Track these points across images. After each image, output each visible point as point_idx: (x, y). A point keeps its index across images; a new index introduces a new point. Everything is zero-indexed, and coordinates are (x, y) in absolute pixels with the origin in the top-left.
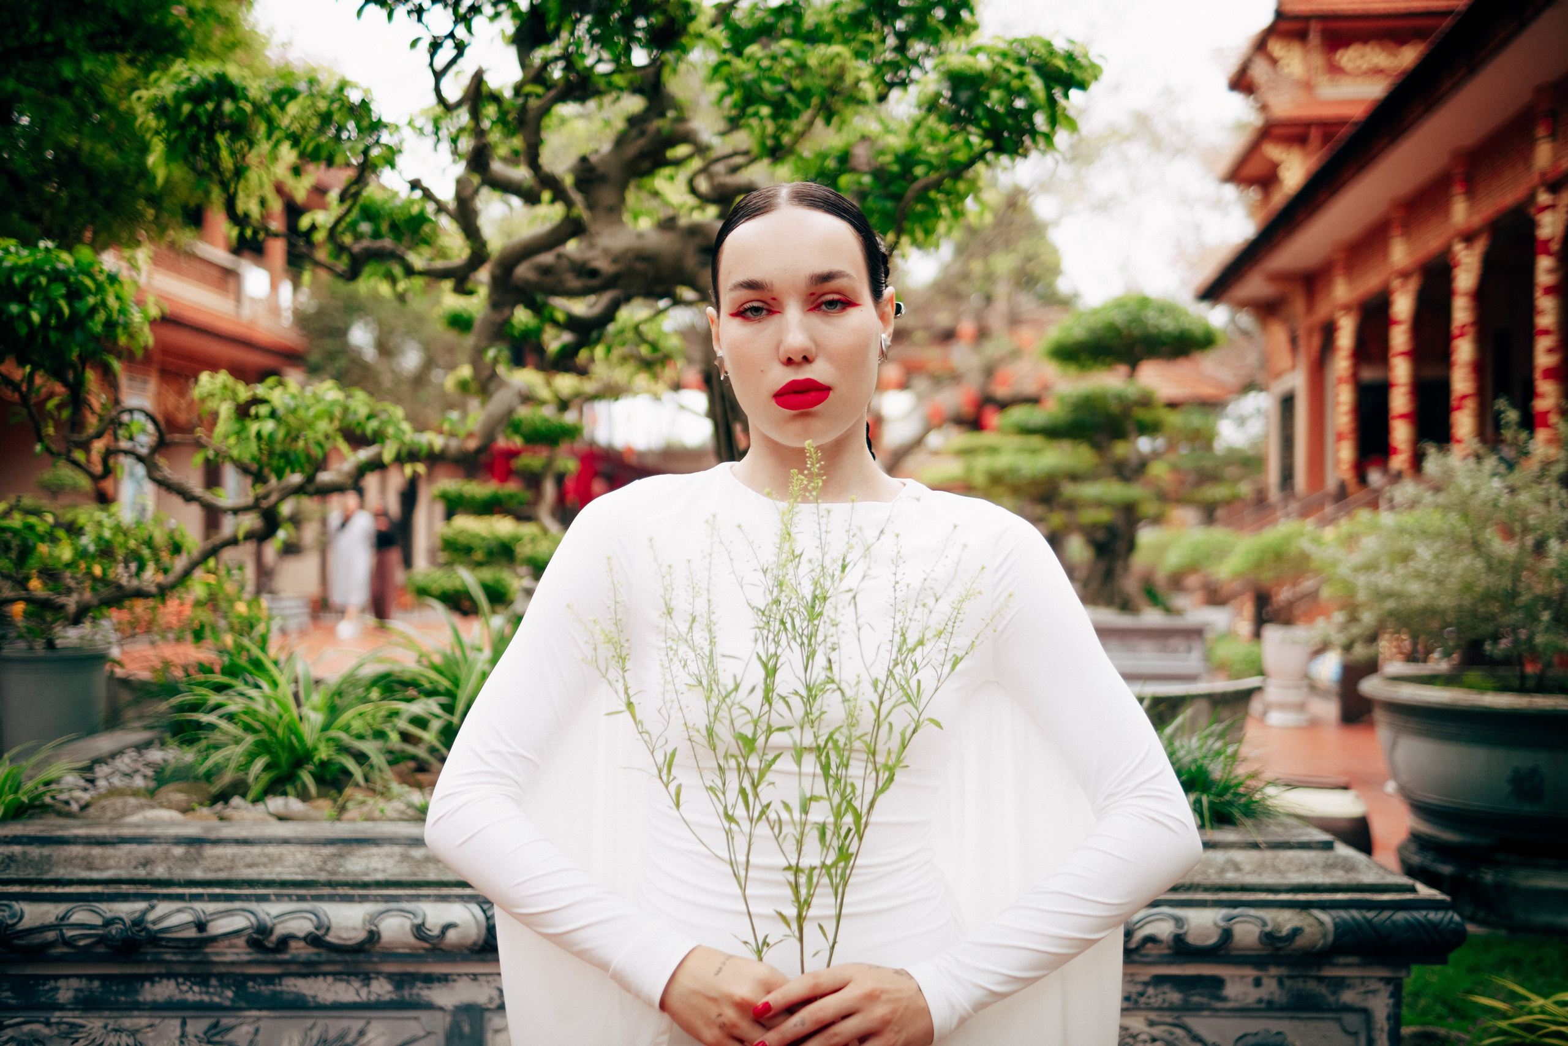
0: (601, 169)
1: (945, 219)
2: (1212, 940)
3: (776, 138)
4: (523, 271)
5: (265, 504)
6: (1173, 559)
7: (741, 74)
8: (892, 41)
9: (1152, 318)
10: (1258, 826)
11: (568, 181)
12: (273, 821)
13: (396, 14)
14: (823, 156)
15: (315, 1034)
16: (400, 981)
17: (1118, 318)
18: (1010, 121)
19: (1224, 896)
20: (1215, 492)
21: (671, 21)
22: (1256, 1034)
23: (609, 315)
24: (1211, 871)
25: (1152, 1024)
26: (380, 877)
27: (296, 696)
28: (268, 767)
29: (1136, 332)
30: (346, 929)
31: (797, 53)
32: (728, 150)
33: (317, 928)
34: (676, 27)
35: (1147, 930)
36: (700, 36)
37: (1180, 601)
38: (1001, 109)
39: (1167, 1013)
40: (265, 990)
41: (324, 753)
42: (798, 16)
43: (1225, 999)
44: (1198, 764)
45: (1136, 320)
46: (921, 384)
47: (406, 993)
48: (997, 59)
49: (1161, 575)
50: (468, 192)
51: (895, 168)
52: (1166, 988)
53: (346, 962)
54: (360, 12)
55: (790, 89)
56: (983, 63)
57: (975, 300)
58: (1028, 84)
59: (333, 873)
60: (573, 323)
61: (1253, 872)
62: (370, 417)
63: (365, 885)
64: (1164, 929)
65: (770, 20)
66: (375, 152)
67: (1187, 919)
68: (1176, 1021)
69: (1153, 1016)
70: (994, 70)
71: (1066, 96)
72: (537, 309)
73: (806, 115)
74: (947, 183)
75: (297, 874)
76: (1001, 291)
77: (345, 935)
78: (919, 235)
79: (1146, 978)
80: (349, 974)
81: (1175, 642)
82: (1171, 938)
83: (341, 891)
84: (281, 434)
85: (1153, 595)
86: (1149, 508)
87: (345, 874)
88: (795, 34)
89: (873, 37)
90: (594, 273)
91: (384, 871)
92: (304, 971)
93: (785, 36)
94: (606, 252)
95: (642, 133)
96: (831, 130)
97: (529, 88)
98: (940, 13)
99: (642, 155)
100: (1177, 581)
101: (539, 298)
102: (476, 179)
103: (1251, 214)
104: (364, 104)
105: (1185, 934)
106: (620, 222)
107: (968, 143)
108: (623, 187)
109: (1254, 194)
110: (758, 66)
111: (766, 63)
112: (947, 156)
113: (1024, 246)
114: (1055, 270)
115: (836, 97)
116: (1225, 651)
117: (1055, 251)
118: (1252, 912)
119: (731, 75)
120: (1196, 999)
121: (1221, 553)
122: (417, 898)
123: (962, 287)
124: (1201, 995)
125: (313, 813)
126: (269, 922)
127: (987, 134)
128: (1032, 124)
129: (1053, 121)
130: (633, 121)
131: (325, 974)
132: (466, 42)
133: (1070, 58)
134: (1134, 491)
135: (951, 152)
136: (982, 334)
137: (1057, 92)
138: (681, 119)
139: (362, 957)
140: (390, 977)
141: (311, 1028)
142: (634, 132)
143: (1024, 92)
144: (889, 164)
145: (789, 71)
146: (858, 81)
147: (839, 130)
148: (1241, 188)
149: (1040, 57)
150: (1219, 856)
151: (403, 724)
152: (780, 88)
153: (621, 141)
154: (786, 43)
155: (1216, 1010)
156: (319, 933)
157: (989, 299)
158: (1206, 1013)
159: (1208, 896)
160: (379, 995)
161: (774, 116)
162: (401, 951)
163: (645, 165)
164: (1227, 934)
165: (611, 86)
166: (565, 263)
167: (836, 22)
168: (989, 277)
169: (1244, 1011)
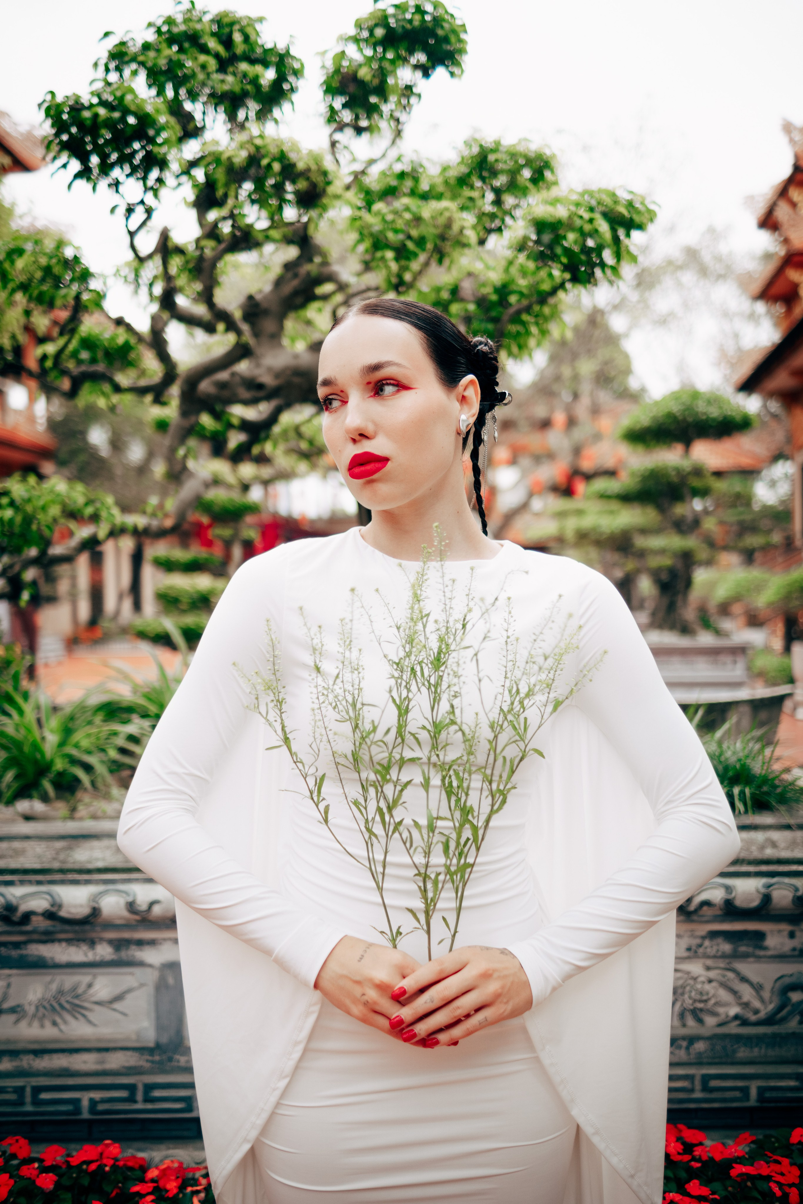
0: (265, 305)
1: (534, 336)
2: (755, 903)
3: (400, 276)
4: (205, 386)
5: (10, 574)
6: (721, 593)
7: (369, 226)
8: (490, 196)
9: (701, 407)
10: (790, 810)
11: (238, 315)
12: (21, 820)
13: (98, 187)
14: (438, 290)
15: (54, 987)
16: (119, 945)
17: (675, 408)
18: (583, 257)
19: (764, 868)
20: (753, 541)
21: (314, 186)
22: (791, 975)
23: (273, 419)
24: (754, 848)
25: (708, 968)
26: (100, 864)
27: (39, 722)
28: (17, 777)
29: (690, 419)
30: (75, 906)
31: (414, 208)
32: (363, 287)
33: (52, 905)
34: (318, 190)
35: (704, 897)
36: (337, 197)
37: (727, 625)
38: (576, 249)
39: (721, 960)
40: (15, 953)
41: (59, 765)
42: (416, 180)
43: (766, 948)
44: (742, 762)
45: (689, 408)
46: (525, 461)
47: (124, 954)
48: (573, 208)
49: (712, 606)
50: (160, 325)
51: (494, 298)
52: (720, 940)
53: (75, 932)
54: (70, 186)
55: (409, 237)
56: (561, 212)
57: (566, 397)
58: (597, 227)
59: (63, 862)
60: (245, 426)
61: (787, 848)
62: (87, 504)
63: (89, 871)
64: (717, 895)
65: (394, 183)
66: (85, 297)
67: (734, 887)
68: (728, 967)
69: (709, 962)
70: (570, 218)
71: (628, 235)
72: (217, 416)
73: (422, 257)
74: (536, 308)
75: (35, 863)
76: (586, 388)
77: (73, 910)
78: (515, 349)
79: (703, 933)
80: (78, 940)
81: (723, 658)
82: (722, 902)
83: (70, 876)
84: (19, 519)
85: (706, 622)
86: (703, 554)
87: (74, 863)
88: (413, 193)
89: (475, 194)
90: (260, 387)
91: (104, 859)
92: (44, 938)
93: (405, 195)
94: (270, 369)
95: (296, 275)
96: (442, 269)
97: (204, 243)
98: (527, 173)
99: (296, 293)
100: (725, 609)
101: (218, 408)
102: (165, 315)
103: (776, 325)
104: (76, 259)
105: (734, 898)
106: (280, 345)
107: (550, 275)
108: (281, 317)
109: (779, 309)
110: (384, 220)
111: (390, 217)
112: (534, 288)
113: (603, 353)
114: (628, 371)
115: (446, 242)
116: (762, 662)
117: (626, 356)
118: (787, 880)
119: (362, 227)
120: (743, 949)
121: (759, 588)
122: (129, 881)
123: (555, 387)
124: (747, 945)
125: (52, 813)
126: (14, 901)
127: (566, 268)
128: (602, 260)
129: (618, 255)
130: (288, 266)
131: (60, 941)
132: (153, 207)
133: (630, 205)
134: (691, 542)
135: (538, 283)
136: (571, 422)
137: (621, 233)
138: (325, 263)
139: (87, 927)
140: (110, 942)
141: (51, 982)
142: (289, 275)
143: (594, 234)
144: (488, 294)
145: (408, 223)
146: (462, 229)
147: (449, 269)
148: (769, 304)
149: (606, 206)
150: (759, 836)
151: (121, 742)
152: (401, 237)
153: (279, 283)
154: (405, 201)
155: (759, 957)
156: (54, 909)
157: (576, 396)
158: (751, 959)
159: (751, 869)
160: (102, 956)
161: (397, 259)
162: (119, 922)
163: (299, 300)
164: (767, 899)
165: (268, 238)
166: (237, 379)
167: (446, 183)
168: (576, 378)
169: (781, 957)
